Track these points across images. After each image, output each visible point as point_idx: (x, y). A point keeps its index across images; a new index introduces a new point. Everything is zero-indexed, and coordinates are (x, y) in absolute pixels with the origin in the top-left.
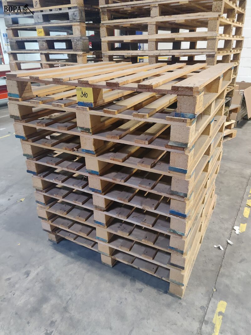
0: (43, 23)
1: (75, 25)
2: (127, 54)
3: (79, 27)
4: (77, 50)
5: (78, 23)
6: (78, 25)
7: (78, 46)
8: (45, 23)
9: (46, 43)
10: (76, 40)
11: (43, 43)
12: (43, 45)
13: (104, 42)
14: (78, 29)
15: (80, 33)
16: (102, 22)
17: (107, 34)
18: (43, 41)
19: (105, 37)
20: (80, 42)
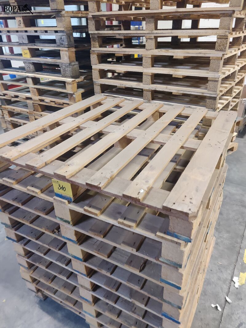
0: (28, 45)
1: (62, 50)
2: (120, 85)
3: (67, 53)
4: (66, 76)
5: (66, 49)
6: (66, 51)
7: (67, 72)
8: (30, 44)
9: (33, 66)
10: (64, 66)
11: (29, 65)
12: (29, 67)
13: (95, 69)
14: (66, 55)
15: (68, 59)
16: (92, 49)
17: (98, 61)
18: (30, 63)
19: (96, 64)
20: (69, 69)
